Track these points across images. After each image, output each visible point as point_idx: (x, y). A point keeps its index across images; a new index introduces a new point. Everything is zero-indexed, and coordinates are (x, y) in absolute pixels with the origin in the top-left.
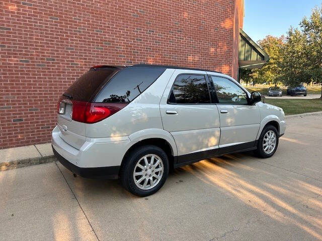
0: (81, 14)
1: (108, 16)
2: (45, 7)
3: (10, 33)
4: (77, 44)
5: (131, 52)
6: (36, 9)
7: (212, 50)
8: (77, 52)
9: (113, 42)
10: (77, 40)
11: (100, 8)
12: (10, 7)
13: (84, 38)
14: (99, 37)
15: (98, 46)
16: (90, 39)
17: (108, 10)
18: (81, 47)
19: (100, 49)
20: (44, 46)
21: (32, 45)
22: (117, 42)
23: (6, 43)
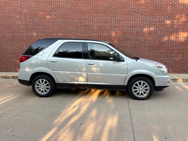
0: (75, 14)
1: (88, 12)
2: (60, 14)
3: (47, 27)
4: (73, 28)
5: (101, 30)
6: (56, 16)
7: (168, 22)
8: (73, 33)
9: (91, 25)
10: (73, 27)
11: (84, 10)
12: (47, 17)
13: (76, 25)
14: (83, 24)
15: (83, 28)
16: (79, 25)
17: (88, 10)
18: (74, 30)
19: (83, 30)
20: (59, 31)
21: (54, 31)
22: (93, 25)
23: (46, 31)
